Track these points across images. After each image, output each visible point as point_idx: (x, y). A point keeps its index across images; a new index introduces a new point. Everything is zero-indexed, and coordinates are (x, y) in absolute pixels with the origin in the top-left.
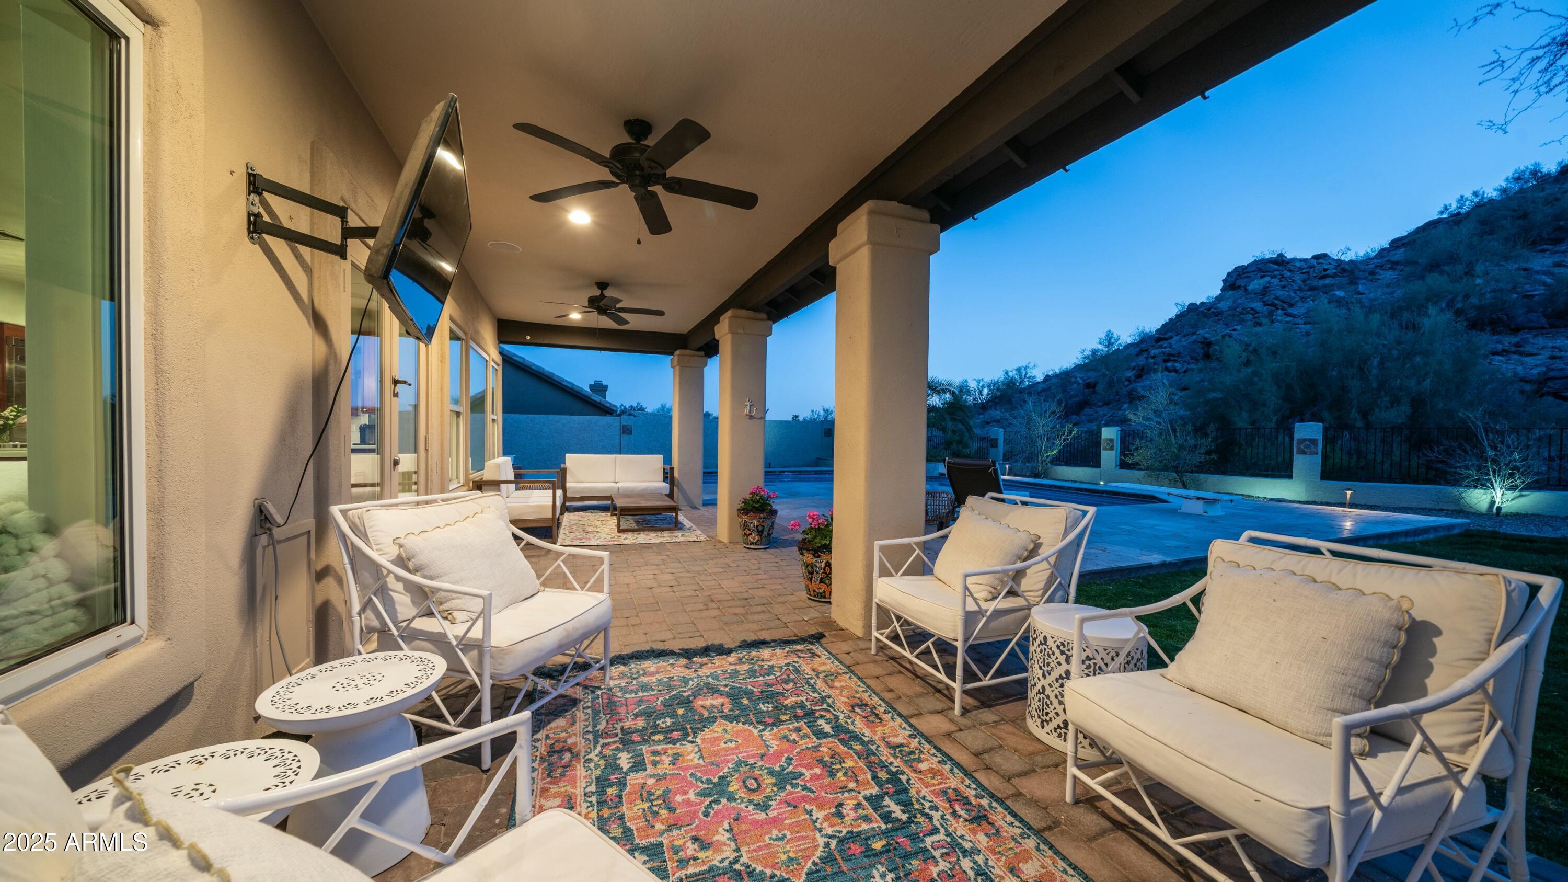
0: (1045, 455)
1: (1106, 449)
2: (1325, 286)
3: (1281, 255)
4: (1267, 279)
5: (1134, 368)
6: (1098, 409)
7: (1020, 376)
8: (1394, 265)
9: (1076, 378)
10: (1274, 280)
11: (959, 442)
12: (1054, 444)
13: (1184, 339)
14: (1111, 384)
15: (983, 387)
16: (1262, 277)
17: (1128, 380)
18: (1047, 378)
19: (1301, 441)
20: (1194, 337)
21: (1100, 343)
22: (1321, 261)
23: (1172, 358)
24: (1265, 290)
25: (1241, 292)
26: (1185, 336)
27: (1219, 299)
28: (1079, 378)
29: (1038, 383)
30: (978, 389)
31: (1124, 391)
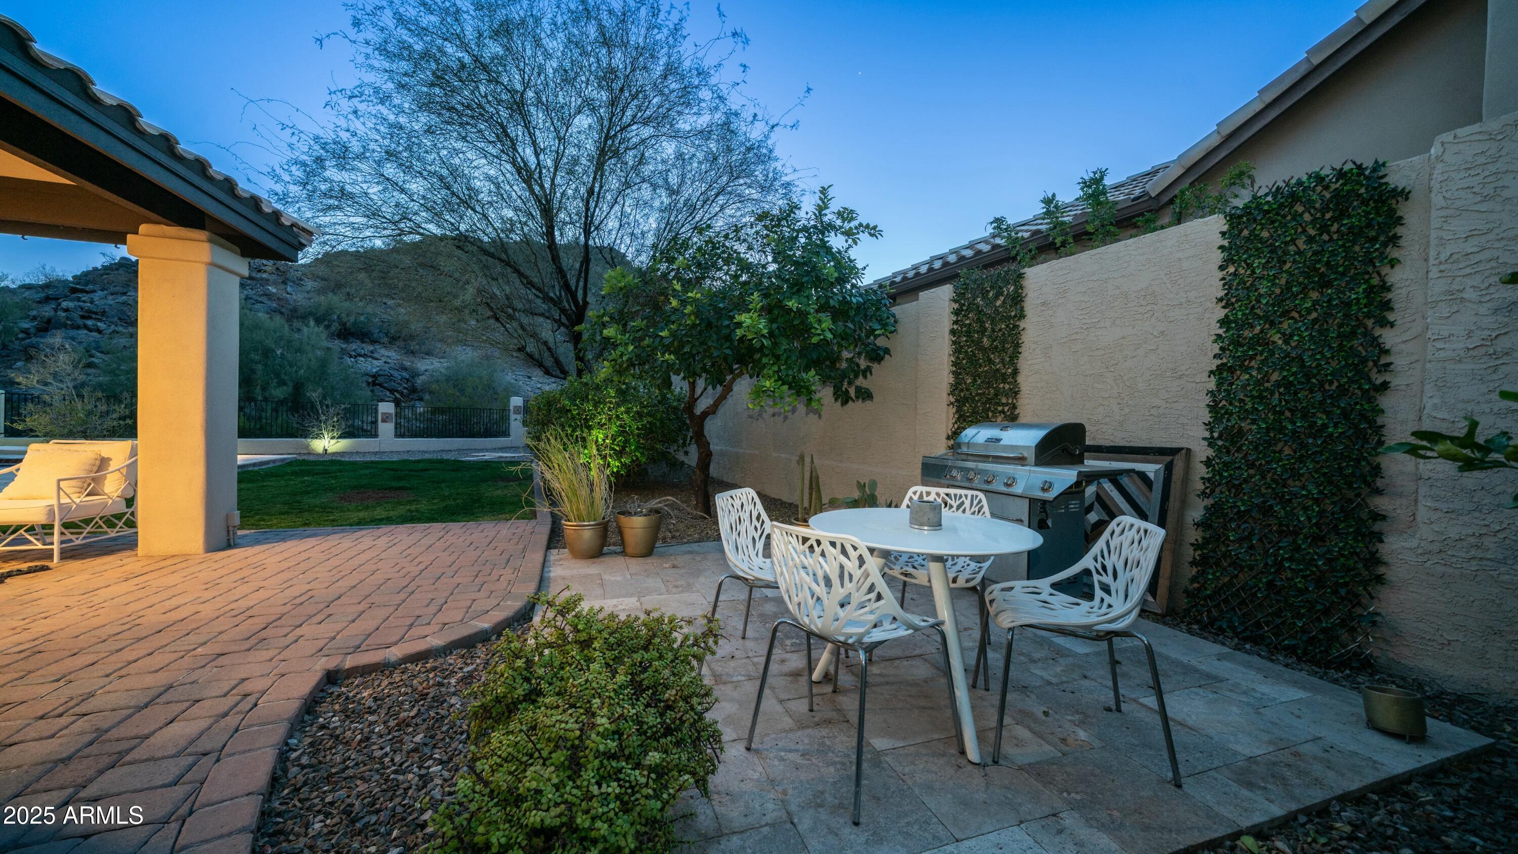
2: (262, 279)
8: (315, 277)
13: (111, 297)
26: (112, 294)
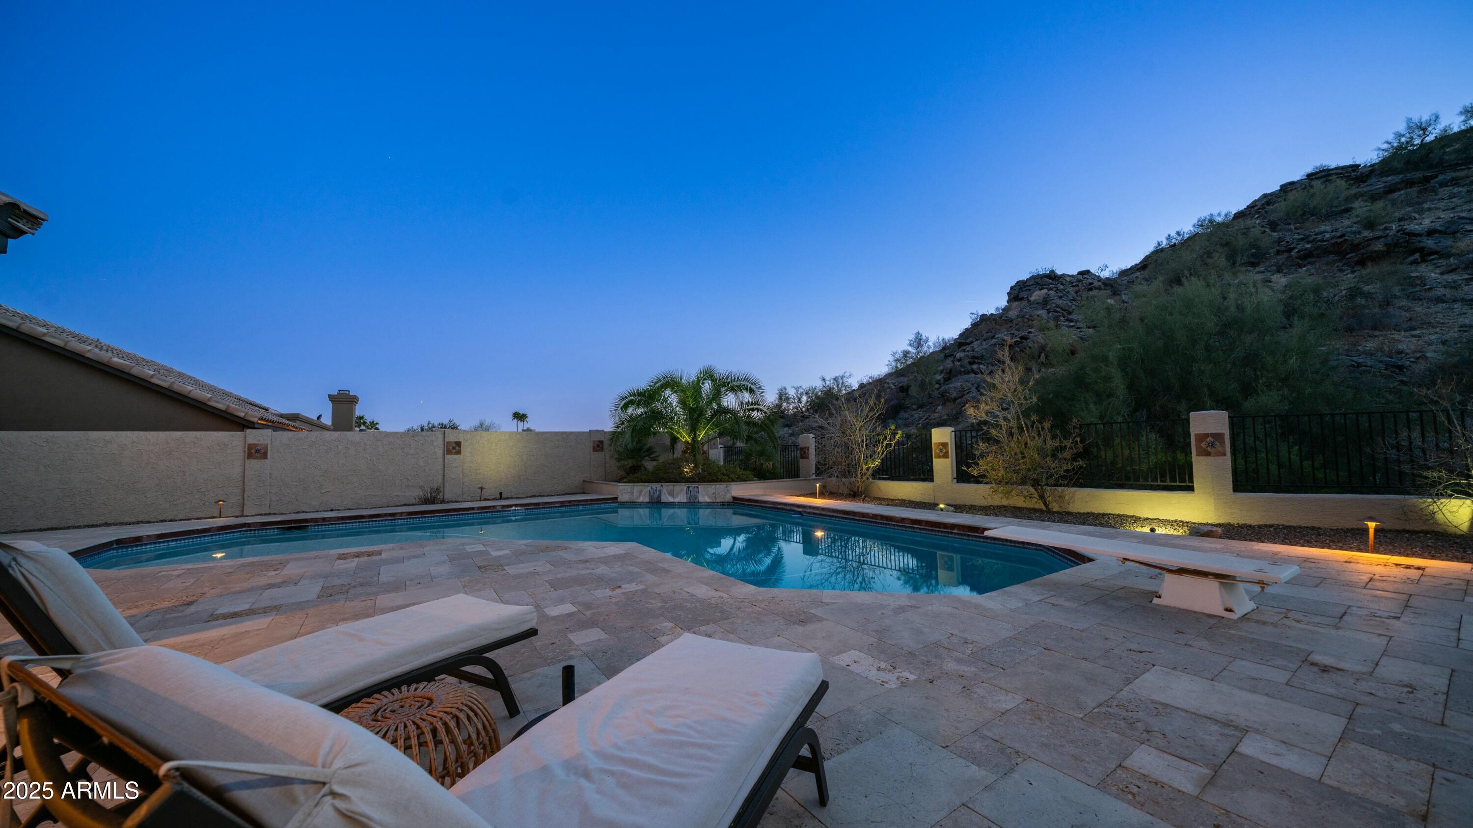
0: (865, 467)
1: (939, 457)
3: (1052, 271)
4: (1045, 291)
5: (942, 372)
6: (913, 413)
7: (838, 385)
9: (888, 383)
10: (1050, 292)
11: (761, 454)
12: (874, 452)
14: (923, 386)
15: (802, 394)
16: (1041, 290)
17: (938, 382)
18: (862, 386)
19: (1201, 438)
20: (993, 340)
21: (910, 345)
22: (1085, 276)
23: (976, 361)
24: (1045, 301)
25: (1024, 303)
27: (1005, 310)
28: (891, 383)
29: (854, 390)
30: (797, 396)
31: (936, 394)
